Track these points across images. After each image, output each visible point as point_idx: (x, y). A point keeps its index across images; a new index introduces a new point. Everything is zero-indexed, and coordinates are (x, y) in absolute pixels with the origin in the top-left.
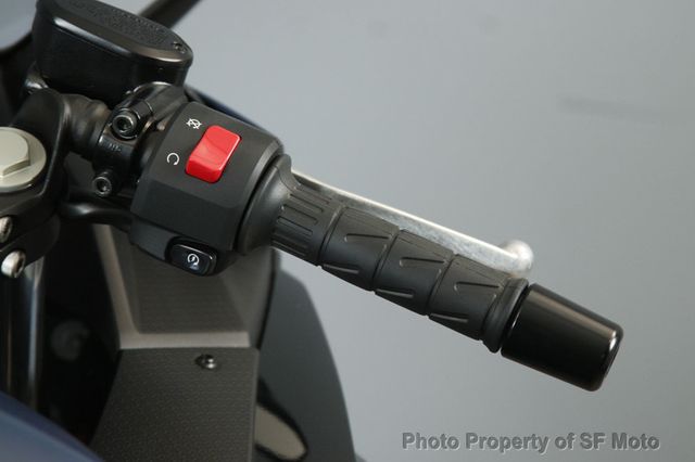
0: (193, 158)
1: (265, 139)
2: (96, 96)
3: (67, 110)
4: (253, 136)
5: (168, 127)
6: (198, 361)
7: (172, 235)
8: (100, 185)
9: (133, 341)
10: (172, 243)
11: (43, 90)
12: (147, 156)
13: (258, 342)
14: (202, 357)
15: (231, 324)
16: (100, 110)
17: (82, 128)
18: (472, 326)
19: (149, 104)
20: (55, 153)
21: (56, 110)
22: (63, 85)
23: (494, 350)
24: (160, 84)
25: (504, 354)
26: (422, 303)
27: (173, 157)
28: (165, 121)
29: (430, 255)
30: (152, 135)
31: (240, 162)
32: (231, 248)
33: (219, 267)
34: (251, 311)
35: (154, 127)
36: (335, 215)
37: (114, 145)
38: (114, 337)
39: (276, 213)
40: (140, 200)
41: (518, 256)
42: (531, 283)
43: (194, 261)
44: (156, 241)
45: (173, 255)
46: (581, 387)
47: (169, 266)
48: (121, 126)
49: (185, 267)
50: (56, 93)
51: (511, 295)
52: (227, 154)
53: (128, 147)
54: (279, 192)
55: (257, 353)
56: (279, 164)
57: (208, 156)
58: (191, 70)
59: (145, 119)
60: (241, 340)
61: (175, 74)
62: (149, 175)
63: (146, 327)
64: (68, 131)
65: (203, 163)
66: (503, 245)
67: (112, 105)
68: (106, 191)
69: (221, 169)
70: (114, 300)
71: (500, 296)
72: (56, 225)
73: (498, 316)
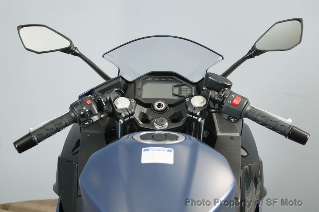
0: (233, 102)
1: (246, 99)
2: (215, 91)
3: (211, 93)
4: (244, 98)
5: (229, 96)
6: (231, 138)
7: (229, 115)
8: (216, 106)
9: (219, 134)
10: (229, 117)
11: (206, 90)
12: (225, 101)
13: (241, 135)
14: (232, 137)
15: (237, 132)
16: (216, 93)
17: (213, 96)
18: (283, 133)
19: (225, 92)
20: (208, 101)
21: (209, 93)
22: (210, 88)
23: (286, 137)
24: (227, 89)
25: (288, 138)
26: (274, 129)
27: (230, 102)
28: (228, 95)
29: (275, 120)
30: (225, 98)
31: (241, 103)
32: (239, 118)
33: (237, 121)
34: (239, 129)
35: (226, 97)
36: (258, 113)
37: (219, 99)
38: (216, 133)
39: (248, 112)
40: (223, 110)
41: (289, 121)
42: (293, 126)
43: (233, 120)
44: (226, 116)
45: (229, 119)
46: (298, 143)
47: (228, 121)
48: (220, 96)
49: (231, 121)
50: (209, 90)
51: (290, 128)
52: (239, 101)
53: (222, 100)
54: (248, 108)
55: (241, 137)
56: (248, 103)
57: (236, 102)
58: (232, 86)
59: (224, 95)
60: (238, 135)
61: (229, 87)
62: (225, 105)
63: (221, 132)
64: (211, 97)
65: (235, 103)
66: (287, 119)
67: (218, 92)
68: (217, 107)
69: (238, 104)
70: (216, 127)
71: (288, 128)
72: (207, 113)
73: (287, 131)
